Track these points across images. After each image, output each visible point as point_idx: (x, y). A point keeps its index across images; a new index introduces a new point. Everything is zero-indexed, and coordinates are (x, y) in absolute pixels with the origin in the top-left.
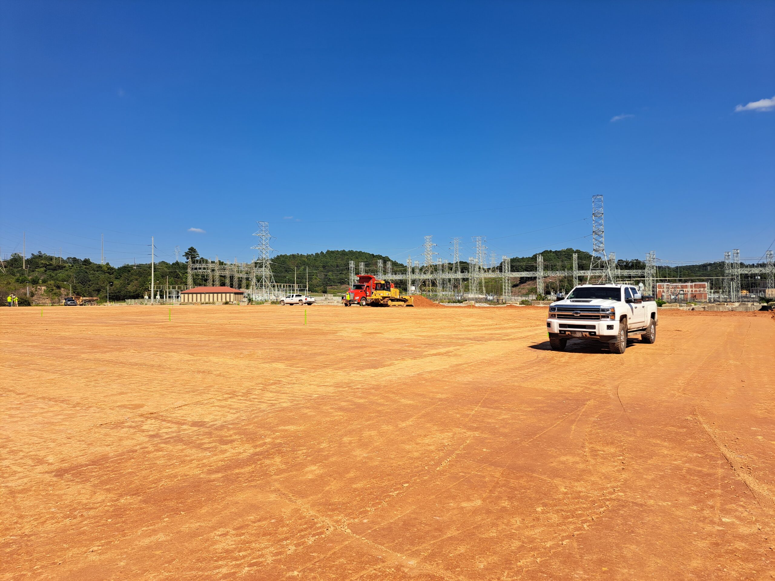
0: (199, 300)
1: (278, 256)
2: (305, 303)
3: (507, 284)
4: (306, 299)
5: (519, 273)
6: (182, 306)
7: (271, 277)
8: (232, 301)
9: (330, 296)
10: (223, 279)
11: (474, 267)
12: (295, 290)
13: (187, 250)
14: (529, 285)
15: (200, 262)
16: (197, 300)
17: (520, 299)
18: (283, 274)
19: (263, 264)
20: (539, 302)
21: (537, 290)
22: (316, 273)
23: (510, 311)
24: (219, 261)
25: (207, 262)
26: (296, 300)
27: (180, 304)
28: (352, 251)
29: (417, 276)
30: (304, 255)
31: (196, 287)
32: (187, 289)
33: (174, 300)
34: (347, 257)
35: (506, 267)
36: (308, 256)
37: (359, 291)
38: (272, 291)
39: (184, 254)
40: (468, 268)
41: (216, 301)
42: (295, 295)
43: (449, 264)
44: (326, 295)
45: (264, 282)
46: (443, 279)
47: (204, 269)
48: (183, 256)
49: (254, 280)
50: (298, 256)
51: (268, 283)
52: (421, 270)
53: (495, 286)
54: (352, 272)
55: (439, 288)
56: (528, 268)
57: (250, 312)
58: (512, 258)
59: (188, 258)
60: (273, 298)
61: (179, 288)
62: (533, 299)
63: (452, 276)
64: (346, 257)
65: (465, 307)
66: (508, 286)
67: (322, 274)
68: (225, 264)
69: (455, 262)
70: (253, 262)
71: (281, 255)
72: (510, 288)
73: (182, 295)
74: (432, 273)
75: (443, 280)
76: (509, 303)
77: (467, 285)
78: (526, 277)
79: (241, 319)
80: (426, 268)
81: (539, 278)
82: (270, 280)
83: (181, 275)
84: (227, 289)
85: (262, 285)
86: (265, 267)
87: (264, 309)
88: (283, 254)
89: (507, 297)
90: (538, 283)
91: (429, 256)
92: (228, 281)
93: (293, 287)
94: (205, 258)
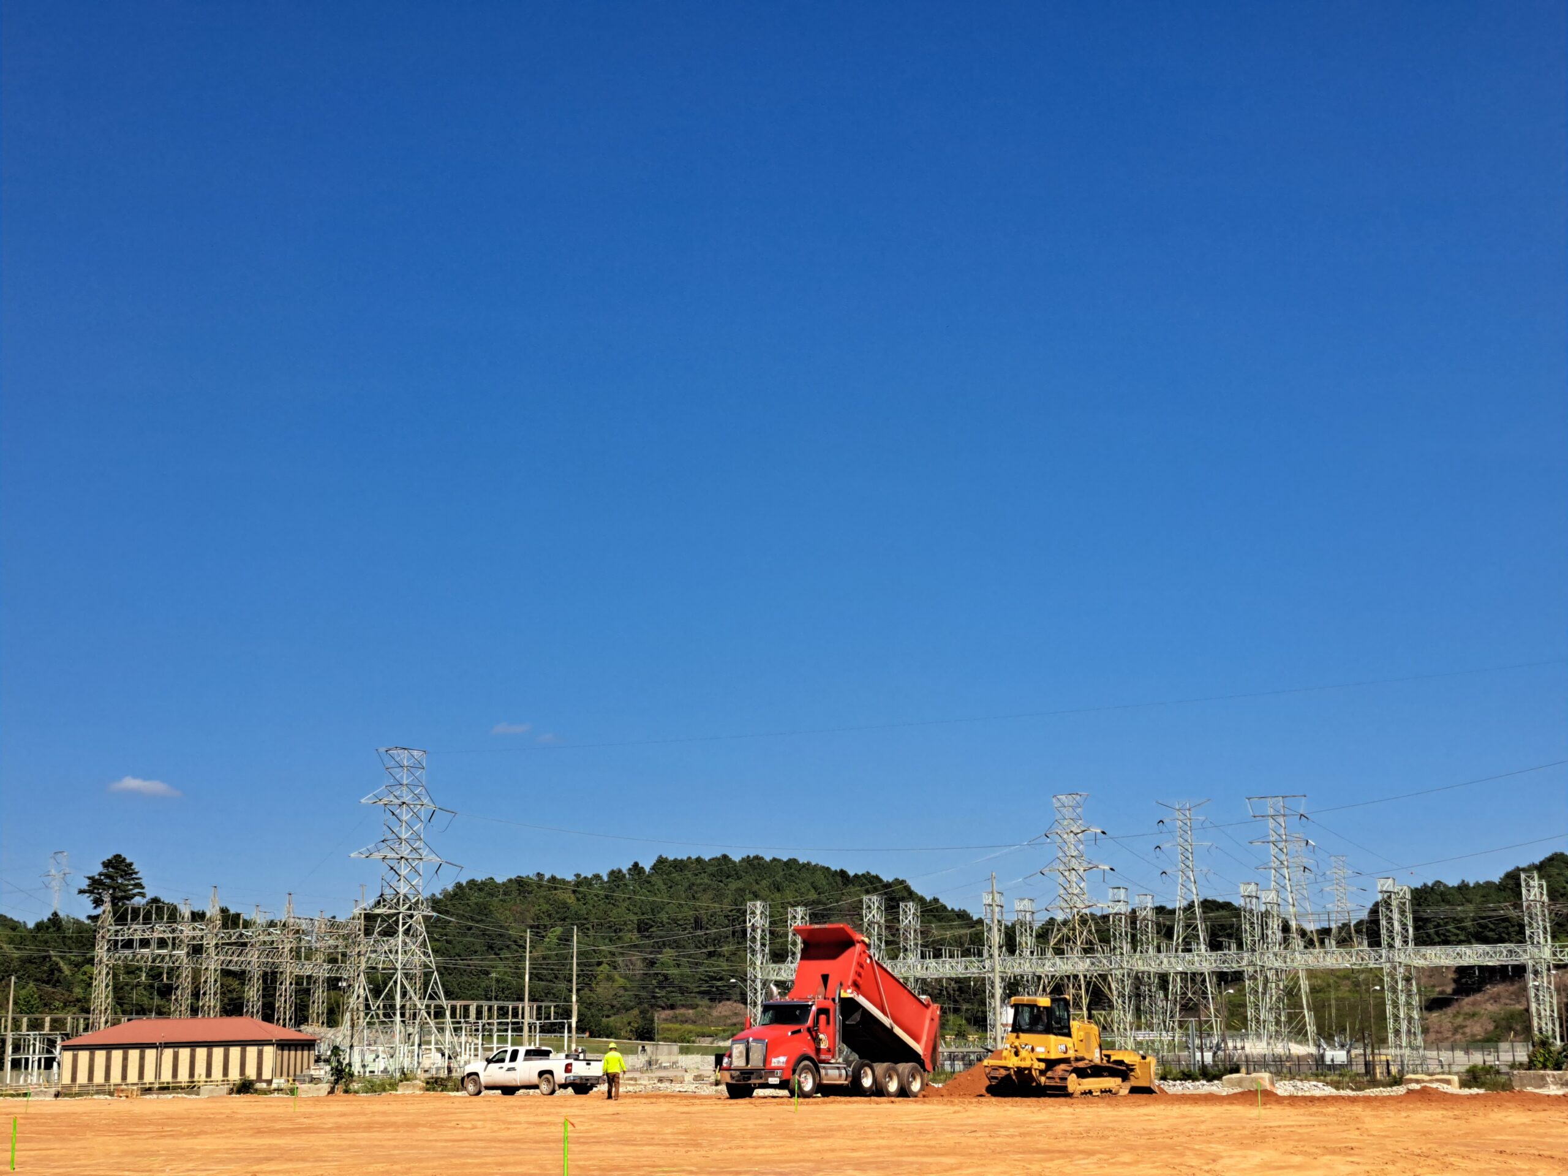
0: (133, 1076)
1: (459, 886)
2: (564, 1086)
3: (1402, 999)
4: (568, 1068)
5: (1449, 949)
6: (65, 1104)
7: (427, 975)
8: (267, 1075)
9: (666, 1053)
10: (235, 984)
11: (1264, 926)
12: (526, 1028)
13: (96, 869)
14: (1496, 999)
15: (147, 919)
16: (124, 1077)
17: (1463, 1060)
18: (476, 961)
19: (397, 922)
20: (1543, 1078)
21: (1530, 1020)
22: (613, 954)
23: (1426, 1116)
24: (224, 911)
25: (173, 915)
26: (526, 1070)
27: (57, 1095)
28: (757, 858)
29: (1024, 965)
30: (563, 881)
31: (124, 1019)
32: (86, 1029)
33: (34, 1077)
34: (739, 884)
35: (1396, 924)
36: (581, 882)
37: (788, 1030)
38: (430, 1033)
39: (85, 884)
40: (1239, 928)
41: (203, 1078)
42: (522, 1051)
43: (1160, 910)
44: (649, 1046)
45: (398, 997)
46: (1137, 978)
47: (162, 943)
48: (81, 892)
49: (361, 989)
50: (540, 886)
51: (416, 998)
52: (1043, 936)
53: (1353, 1007)
54: (758, 947)
55: (1122, 1014)
56: (1485, 927)
57: (338, 1128)
58: (1419, 885)
59: (98, 902)
60: (433, 1061)
61: (57, 1024)
62: (1519, 1059)
63: (1174, 963)
64: (734, 885)
65: (1231, 1099)
66: (1408, 1004)
67: (636, 957)
68: (247, 925)
69: (1184, 903)
70: (356, 911)
71: (472, 883)
72: (1415, 1015)
73: (68, 1056)
74: (1088, 950)
75: (1138, 980)
76: (1417, 1081)
77: (1236, 1001)
78: (1481, 968)
79: (304, 1160)
80: (1065, 930)
81: (1536, 973)
82: (426, 985)
83: (67, 972)
84: (249, 1025)
85: (393, 1007)
86: (407, 932)
87: (396, 1114)
88: (480, 878)
89: (1407, 1052)
90: (1532, 993)
91: (1073, 877)
92: (253, 994)
93: (515, 1014)
94: (167, 898)
